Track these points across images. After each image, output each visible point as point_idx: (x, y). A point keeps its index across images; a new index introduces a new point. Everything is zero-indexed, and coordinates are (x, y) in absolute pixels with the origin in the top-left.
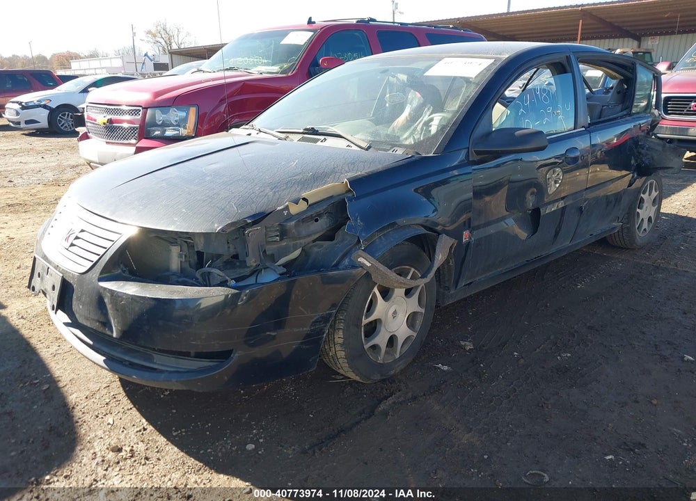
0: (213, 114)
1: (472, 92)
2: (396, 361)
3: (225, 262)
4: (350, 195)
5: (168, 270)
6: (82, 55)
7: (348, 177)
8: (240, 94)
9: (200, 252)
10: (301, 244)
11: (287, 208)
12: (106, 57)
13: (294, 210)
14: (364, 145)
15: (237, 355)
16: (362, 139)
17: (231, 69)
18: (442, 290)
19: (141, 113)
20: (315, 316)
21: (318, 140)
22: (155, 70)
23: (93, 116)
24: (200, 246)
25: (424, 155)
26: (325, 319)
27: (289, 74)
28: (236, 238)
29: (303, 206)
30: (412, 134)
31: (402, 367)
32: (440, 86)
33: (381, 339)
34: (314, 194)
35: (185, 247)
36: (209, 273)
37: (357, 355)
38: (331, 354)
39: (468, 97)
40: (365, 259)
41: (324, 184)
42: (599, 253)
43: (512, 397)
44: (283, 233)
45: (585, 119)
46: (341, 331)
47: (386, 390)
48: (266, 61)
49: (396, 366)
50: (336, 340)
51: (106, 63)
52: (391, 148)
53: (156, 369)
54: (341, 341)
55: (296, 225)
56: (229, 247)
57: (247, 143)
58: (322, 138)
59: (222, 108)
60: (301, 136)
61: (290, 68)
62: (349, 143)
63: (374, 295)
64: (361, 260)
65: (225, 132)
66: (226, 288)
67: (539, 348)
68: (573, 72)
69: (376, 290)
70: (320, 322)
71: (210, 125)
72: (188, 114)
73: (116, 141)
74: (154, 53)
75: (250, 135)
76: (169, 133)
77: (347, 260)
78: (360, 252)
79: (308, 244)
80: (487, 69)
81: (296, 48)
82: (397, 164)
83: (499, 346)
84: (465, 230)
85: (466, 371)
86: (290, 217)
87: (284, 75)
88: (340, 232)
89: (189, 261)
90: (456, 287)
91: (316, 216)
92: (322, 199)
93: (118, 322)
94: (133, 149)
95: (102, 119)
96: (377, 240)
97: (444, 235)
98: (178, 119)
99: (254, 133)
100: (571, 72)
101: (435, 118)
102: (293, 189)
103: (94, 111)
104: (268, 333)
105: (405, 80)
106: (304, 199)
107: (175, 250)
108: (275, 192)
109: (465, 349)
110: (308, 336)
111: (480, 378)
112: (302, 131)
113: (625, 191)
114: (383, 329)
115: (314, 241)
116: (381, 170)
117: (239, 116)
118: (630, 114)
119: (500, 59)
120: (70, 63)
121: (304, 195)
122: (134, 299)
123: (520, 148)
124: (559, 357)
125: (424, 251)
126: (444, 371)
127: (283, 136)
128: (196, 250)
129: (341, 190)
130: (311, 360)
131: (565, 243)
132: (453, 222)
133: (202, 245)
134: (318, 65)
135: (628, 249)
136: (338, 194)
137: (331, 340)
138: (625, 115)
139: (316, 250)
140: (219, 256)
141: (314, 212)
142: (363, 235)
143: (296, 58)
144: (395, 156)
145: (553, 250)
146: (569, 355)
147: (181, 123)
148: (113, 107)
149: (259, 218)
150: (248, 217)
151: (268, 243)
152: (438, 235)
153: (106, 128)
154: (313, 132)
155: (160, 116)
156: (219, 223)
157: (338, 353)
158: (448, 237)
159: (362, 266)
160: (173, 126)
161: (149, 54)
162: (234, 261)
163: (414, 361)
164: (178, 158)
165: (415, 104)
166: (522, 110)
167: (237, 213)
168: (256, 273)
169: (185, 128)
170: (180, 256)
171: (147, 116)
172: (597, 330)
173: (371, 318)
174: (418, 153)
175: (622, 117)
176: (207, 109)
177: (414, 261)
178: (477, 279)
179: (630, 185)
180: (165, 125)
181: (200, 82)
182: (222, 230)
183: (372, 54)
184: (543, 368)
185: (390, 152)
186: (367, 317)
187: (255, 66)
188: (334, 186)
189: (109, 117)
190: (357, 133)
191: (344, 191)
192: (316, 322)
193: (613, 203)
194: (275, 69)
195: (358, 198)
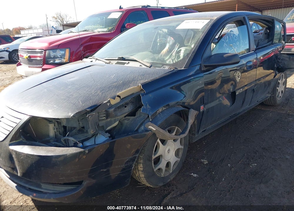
0: (77, 52)
1: (200, 36)
2: (171, 174)
3: (79, 130)
4: (142, 92)
5: (48, 136)
6: (26, 28)
7: (141, 83)
8: (89, 42)
9: (64, 126)
10: (118, 119)
11: (109, 102)
12: (36, 28)
13: (113, 102)
14: (149, 65)
15: (85, 183)
16: (147, 62)
17: (85, 31)
18: (191, 135)
19: (43, 52)
20: (128, 158)
21: (125, 63)
22: (57, 33)
23: (22, 54)
24: (64, 124)
25: (179, 69)
26: (133, 160)
27: (112, 32)
28: (83, 119)
29: (118, 100)
30: (170, 57)
31: (174, 177)
32: (182, 34)
33: (162, 165)
34: (124, 93)
35: (56, 123)
36: (68, 139)
37: (151, 175)
38: (137, 175)
39: (199, 38)
40: (153, 127)
41: (129, 87)
42: (260, 108)
43: (231, 191)
44: (108, 115)
45: (254, 47)
46: (141, 164)
47: (166, 191)
48: (102, 27)
49: (171, 177)
50: (139, 168)
51: (36, 31)
52: (162, 66)
53: (42, 192)
54: (142, 169)
55: (115, 111)
56: (79, 123)
57: (90, 66)
58: (127, 62)
59: (82, 48)
60: (117, 61)
61: (112, 29)
62: (141, 64)
63: (158, 143)
64: (150, 127)
65: (80, 61)
66: (77, 148)
67: (240, 161)
68: (247, 25)
69: (159, 141)
70: (130, 161)
71: (76, 57)
72: (65, 52)
73: (33, 66)
74: (56, 26)
75: (92, 61)
76: (57, 61)
77: (143, 127)
78: (150, 123)
79: (122, 118)
80: (207, 24)
81: (115, 20)
82: (166, 75)
83: (220, 161)
84: (201, 105)
85: (206, 176)
86: (111, 106)
87: (110, 32)
88: (138, 112)
89: (59, 131)
90: (198, 133)
91: (125, 105)
92: (128, 95)
93: (20, 168)
94: (41, 69)
95: (26, 56)
96: (158, 115)
97: (192, 109)
98: (61, 54)
99: (94, 60)
100: (246, 25)
101: (182, 50)
102: (112, 90)
103: (22, 52)
104: (102, 170)
105: (167, 32)
106: (118, 96)
107: (51, 126)
108: (103, 93)
109: (204, 164)
110: (124, 169)
111: (213, 180)
112: (117, 59)
113: (272, 80)
114: (163, 160)
115: (125, 117)
116: (158, 78)
117: (89, 52)
118: (272, 44)
119: (212, 19)
120: (20, 31)
121: (118, 94)
122: (28, 156)
123: (227, 63)
124: (251, 166)
125: (181, 117)
126: (195, 177)
127: (108, 61)
128: (62, 125)
129: (138, 90)
130: (126, 181)
131: (247, 107)
132: (194, 100)
133: (65, 123)
134: (125, 27)
135: (273, 106)
136: (136, 92)
137: (136, 168)
138: (271, 44)
139: (126, 121)
140: (75, 128)
141: (124, 102)
142: (151, 113)
143: (115, 25)
144: (164, 70)
145: (241, 110)
146: (256, 164)
147: (63, 56)
148: (31, 50)
149: (94, 108)
150: (88, 108)
151: (100, 120)
152: (189, 110)
153: (28, 60)
154: (123, 59)
155: (52, 54)
156: (72, 112)
157: (140, 175)
158: (194, 110)
159: (151, 130)
160: (59, 58)
161: (54, 27)
162: (82, 130)
163: (179, 172)
164: (55, 75)
165: (171, 43)
166: (225, 44)
167: (82, 106)
168: (95, 135)
169: (64, 58)
170: (54, 129)
171: (46, 53)
172: (267, 150)
173: (157, 155)
174: (176, 68)
175: (269, 45)
176: (75, 49)
177: (177, 123)
178: (208, 128)
179: (275, 77)
180: (55, 58)
181: (71, 37)
182: (74, 116)
183: (149, 21)
184: (244, 172)
185: (162, 68)
186: (155, 155)
187: (96, 29)
188: (134, 88)
189: (29, 55)
190: (145, 59)
191: (139, 90)
192: (127, 162)
193: (267, 86)
194: (106, 30)
195: (147, 94)
